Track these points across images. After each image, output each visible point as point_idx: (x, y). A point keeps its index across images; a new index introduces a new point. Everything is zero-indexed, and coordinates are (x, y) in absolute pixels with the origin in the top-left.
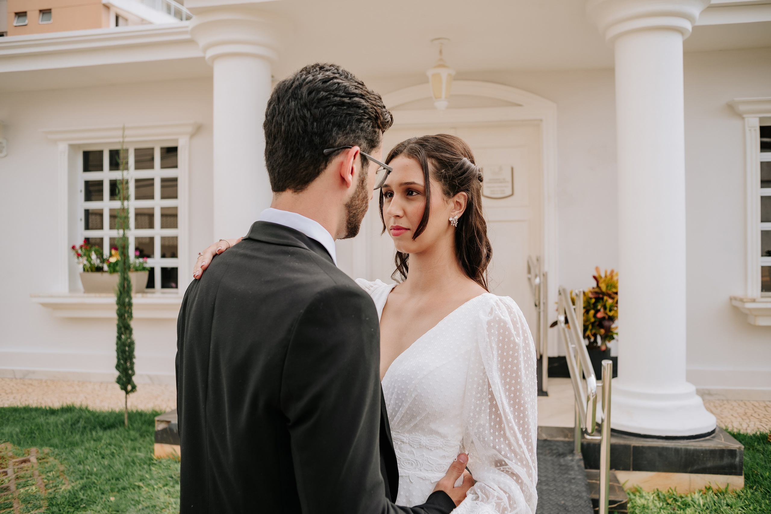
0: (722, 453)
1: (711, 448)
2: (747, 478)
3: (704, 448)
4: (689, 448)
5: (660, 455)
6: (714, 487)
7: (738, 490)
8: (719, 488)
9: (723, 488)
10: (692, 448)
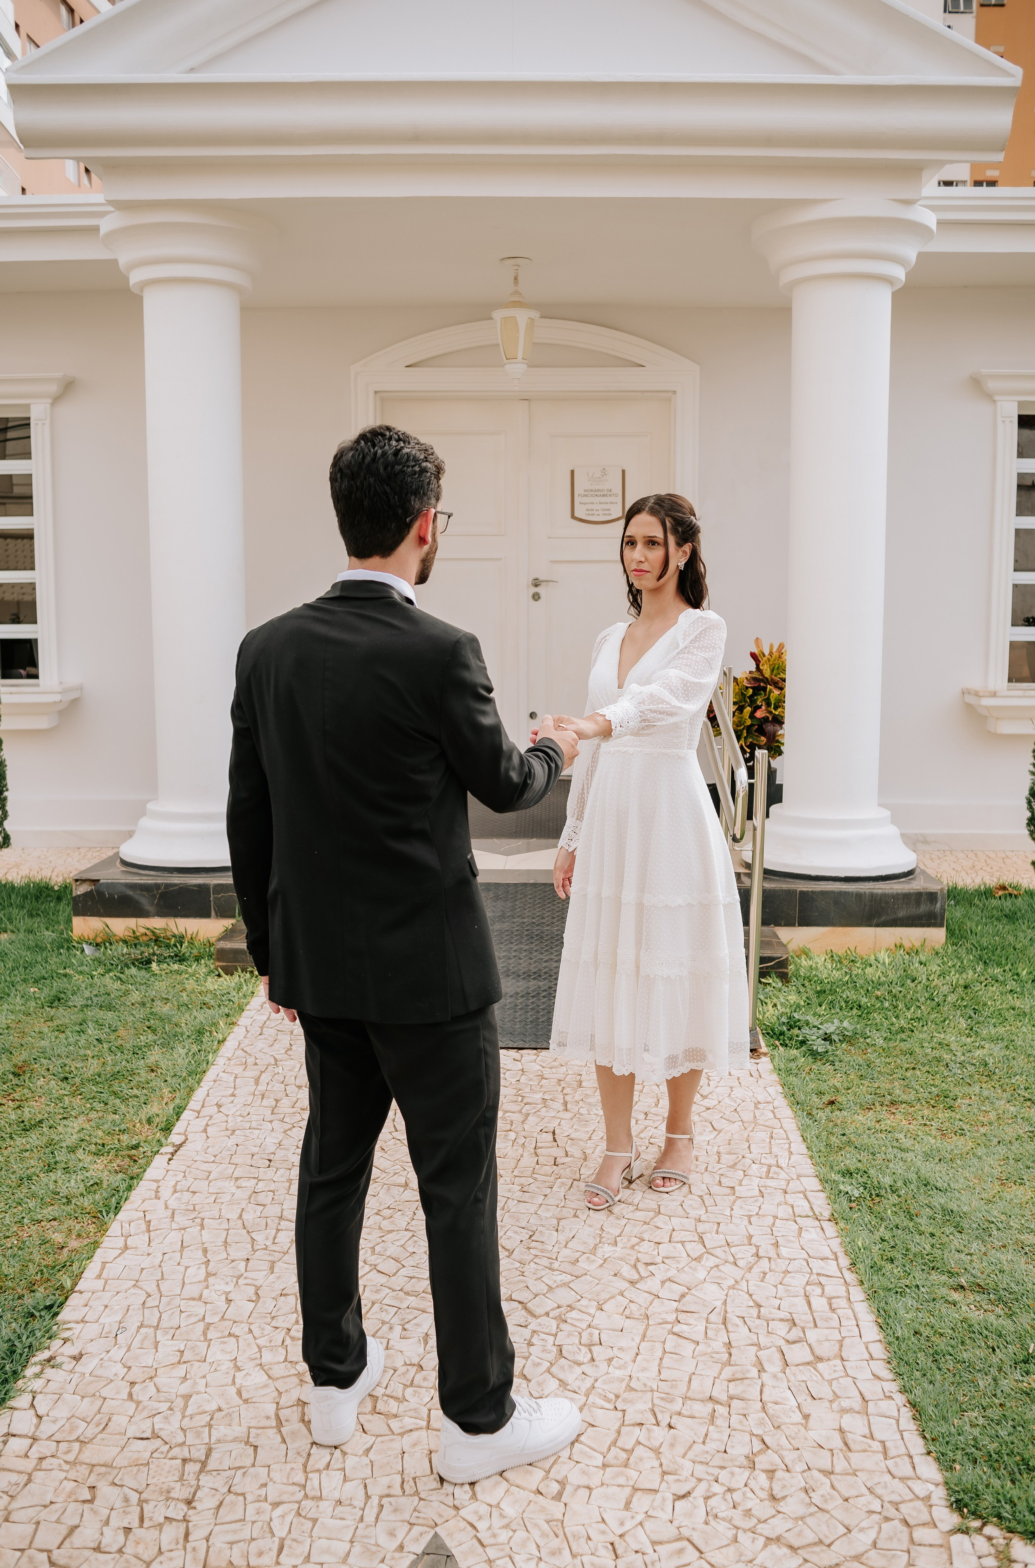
0: (919, 897)
1: (904, 891)
2: (951, 933)
3: (895, 892)
4: (875, 891)
5: (836, 902)
6: (907, 945)
7: (937, 947)
8: (913, 945)
9: (917, 944)
10: (880, 891)
